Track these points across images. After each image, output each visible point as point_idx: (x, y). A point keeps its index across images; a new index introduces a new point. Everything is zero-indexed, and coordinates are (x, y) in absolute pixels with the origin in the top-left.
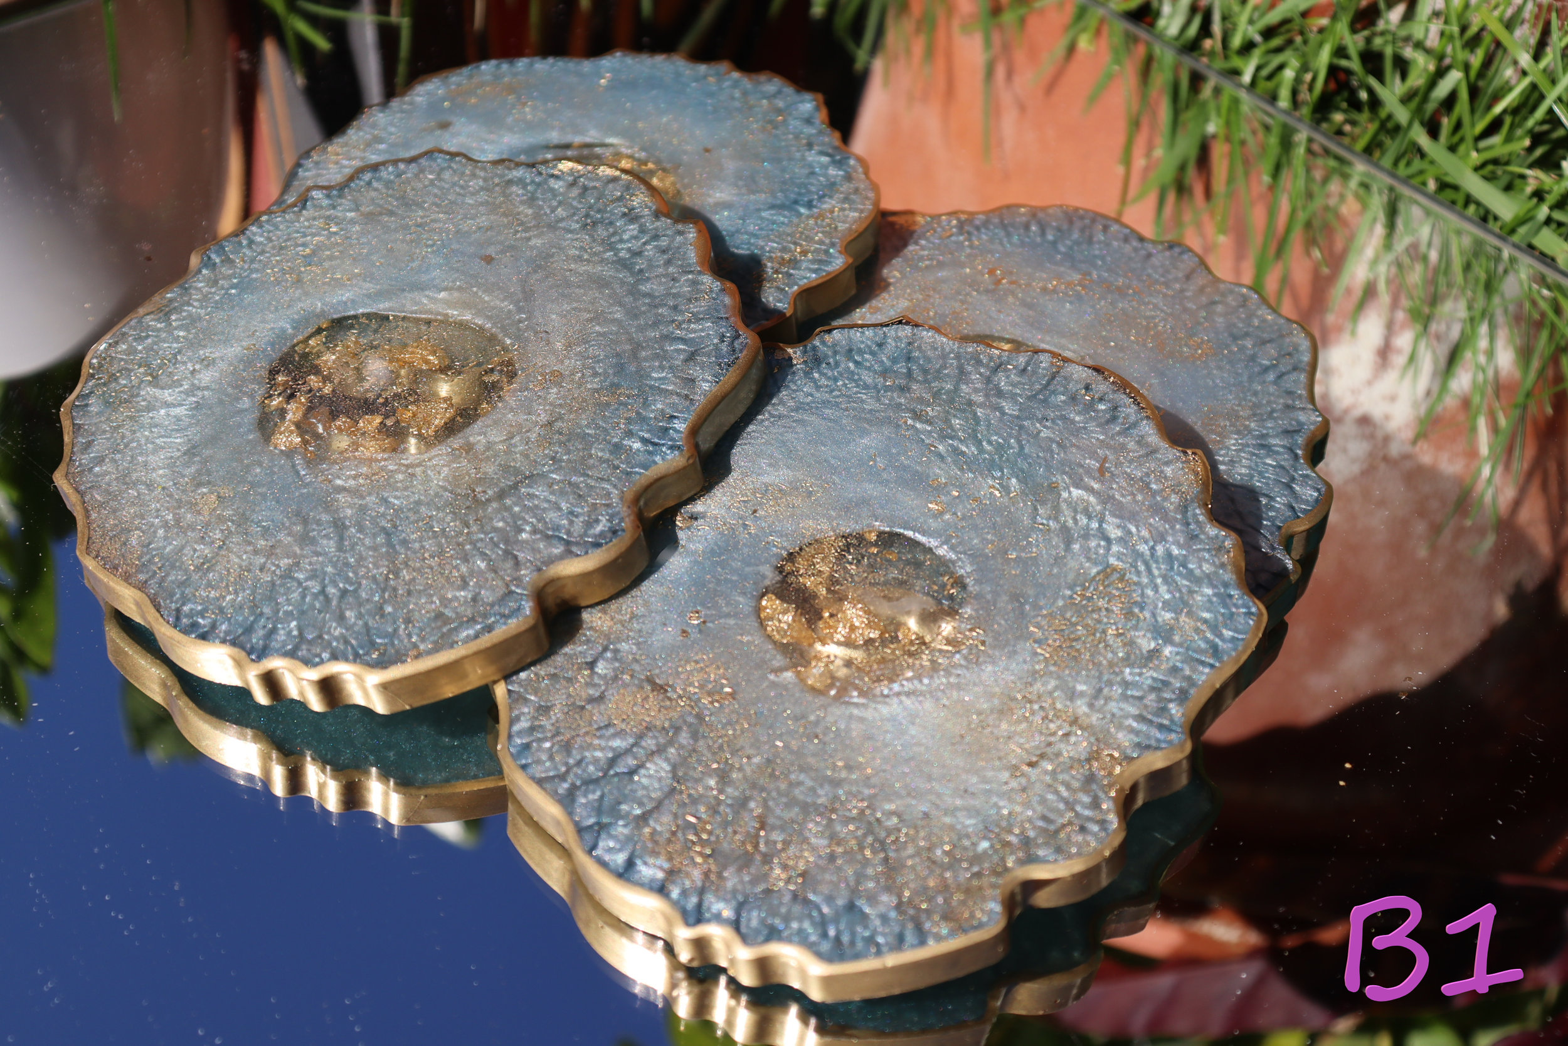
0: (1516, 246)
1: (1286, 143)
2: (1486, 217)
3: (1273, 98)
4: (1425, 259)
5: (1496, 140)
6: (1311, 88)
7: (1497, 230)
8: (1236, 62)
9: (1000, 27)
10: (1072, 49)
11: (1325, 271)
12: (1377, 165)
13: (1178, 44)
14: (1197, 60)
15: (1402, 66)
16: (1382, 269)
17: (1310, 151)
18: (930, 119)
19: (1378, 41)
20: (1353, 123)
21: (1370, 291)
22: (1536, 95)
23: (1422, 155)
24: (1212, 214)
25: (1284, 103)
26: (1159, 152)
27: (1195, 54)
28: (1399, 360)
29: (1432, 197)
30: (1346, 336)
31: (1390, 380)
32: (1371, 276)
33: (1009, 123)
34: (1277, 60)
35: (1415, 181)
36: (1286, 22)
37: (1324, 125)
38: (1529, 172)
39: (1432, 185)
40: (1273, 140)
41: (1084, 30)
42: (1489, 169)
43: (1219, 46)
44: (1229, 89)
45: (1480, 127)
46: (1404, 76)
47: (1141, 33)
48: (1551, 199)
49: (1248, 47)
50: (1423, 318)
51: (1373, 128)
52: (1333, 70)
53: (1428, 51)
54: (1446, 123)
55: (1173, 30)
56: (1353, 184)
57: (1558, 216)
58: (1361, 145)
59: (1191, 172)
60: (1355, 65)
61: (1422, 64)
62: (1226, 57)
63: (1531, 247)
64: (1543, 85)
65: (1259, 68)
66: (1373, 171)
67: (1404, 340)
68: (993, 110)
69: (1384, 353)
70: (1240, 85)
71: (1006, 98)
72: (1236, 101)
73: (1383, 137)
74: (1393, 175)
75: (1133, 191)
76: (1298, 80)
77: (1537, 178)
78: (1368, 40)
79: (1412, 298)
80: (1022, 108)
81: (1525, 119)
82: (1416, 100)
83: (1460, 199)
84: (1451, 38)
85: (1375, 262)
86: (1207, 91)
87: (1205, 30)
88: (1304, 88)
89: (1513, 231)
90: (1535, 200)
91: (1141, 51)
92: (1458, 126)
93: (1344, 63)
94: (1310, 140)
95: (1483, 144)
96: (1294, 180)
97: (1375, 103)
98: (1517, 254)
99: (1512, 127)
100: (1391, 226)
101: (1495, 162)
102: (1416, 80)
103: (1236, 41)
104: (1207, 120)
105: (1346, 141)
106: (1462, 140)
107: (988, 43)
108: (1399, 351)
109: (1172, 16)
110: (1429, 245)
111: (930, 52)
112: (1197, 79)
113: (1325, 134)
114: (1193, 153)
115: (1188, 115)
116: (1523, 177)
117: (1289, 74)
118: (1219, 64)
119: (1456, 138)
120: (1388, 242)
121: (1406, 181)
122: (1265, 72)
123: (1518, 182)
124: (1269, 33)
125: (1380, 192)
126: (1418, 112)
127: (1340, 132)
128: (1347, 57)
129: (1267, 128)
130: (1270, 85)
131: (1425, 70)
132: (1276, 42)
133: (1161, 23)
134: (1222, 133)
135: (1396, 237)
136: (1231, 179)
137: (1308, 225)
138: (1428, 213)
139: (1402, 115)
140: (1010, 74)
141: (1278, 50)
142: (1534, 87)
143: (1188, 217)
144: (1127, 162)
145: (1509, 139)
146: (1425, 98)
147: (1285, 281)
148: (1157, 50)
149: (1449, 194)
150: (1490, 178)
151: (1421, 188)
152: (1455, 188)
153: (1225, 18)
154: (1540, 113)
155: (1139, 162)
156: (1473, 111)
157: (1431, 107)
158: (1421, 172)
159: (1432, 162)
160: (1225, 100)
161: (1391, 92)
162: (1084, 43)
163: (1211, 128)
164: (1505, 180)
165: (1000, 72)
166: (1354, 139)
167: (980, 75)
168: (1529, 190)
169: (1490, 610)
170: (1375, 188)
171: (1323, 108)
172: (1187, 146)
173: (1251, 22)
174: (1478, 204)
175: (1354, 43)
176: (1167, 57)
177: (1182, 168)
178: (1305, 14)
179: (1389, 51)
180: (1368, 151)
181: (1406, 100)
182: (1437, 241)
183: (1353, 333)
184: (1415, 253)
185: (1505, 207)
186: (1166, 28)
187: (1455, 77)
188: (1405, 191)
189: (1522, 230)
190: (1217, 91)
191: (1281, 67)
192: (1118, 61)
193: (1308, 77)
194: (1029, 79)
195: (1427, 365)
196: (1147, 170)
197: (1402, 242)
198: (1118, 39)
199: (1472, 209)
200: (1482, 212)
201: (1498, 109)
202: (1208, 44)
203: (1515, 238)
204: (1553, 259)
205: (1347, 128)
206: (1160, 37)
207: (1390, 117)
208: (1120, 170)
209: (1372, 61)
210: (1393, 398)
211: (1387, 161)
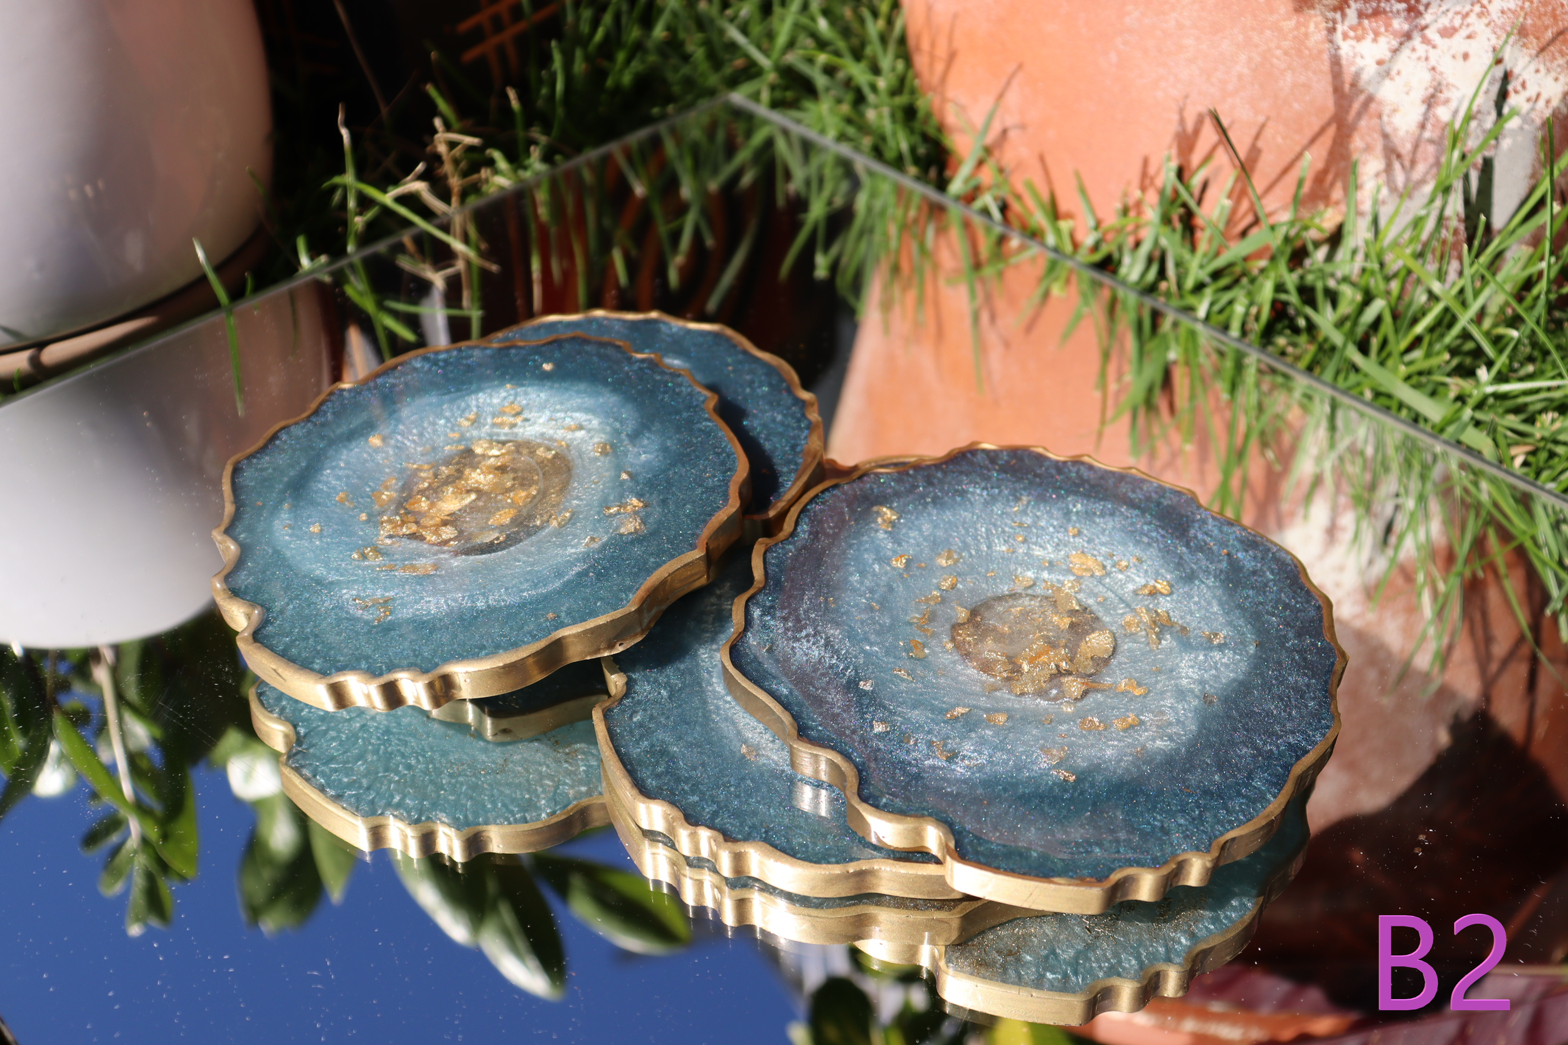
0: (1446, 442)
1: (1239, 367)
2: (1416, 419)
3: (1226, 328)
4: (1362, 453)
5: (1417, 354)
6: (1257, 318)
7: (1428, 428)
8: (1191, 300)
9: (983, 281)
10: (1046, 295)
11: (1278, 468)
12: (1318, 379)
13: (1139, 288)
14: (1156, 300)
15: (1333, 297)
16: (1328, 465)
17: (1260, 372)
18: (924, 357)
19: (1310, 278)
20: (1294, 345)
21: (1317, 481)
22: (1448, 318)
23: (1356, 369)
24: (1178, 428)
25: (1235, 332)
26: (1128, 377)
27: (1154, 295)
28: (1346, 536)
29: (1368, 404)
30: (1299, 519)
31: (1339, 552)
32: (1318, 470)
33: (995, 356)
34: (1226, 297)
35: (1354, 392)
36: (1231, 265)
37: (1270, 349)
38: (1448, 380)
39: (1368, 395)
40: (1229, 364)
41: (1056, 279)
42: (1417, 379)
43: (1174, 288)
44: (1185, 322)
45: (1404, 344)
46: (1334, 304)
47: (1105, 279)
48: (1472, 402)
49: (1199, 287)
50: (1364, 502)
51: (1312, 349)
52: (1275, 303)
53: (1354, 284)
54: (1375, 342)
55: (1134, 276)
56: (1297, 394)
57: (1480, 416)
58: (1303, 364)
59: (1157, 392)
60: (1293, 298)
61: (1350, 296)
62: (1181, 296)
63: (1459, 442)
64: (1456, 308)
65: (1212, 304)
66: (1315, 384)
67: (1347, 520)
68: (981, 347)
69: (1332, 531)
70: (1196, 320)
71: (992, 337)
72: (1192, 334)
73: (1320, 355)
74: (1334, 387)
75: (1110, 413)
76: (1247, 314)
77: (1457, 385)
78: (1302, 278)
79: (1353, 486)
80: (1007, 344)
81: (1442, 336)
82: (1348, 325)
83: (1394, 405)
84: (1373, 273)
85: (1319, 459)
86: (1166, 325)
87: (1162, 274)
88: (1251, 319)
89: (1442, 430)
90: (1459, 404)
91: (1106, 294)
92: (1384, 343)
93: (1283, 297)
94: (1259, 361)
95: (1408, 358)
96: (1248, 395)
97: (1311, 328)
98: (1449, 449)
99: (1430, 345)
100: (1332, 427)
101: (1420, 373)
102: (1345, 308)
103: (1189, 283)
104: (1167, 348)
105: (1289, 360)
106: (1389, 355)
107: (973, 294)
108: (1343, 529)
109: (1132, 265)
110: (1366, 441)
111: (921, 300)
112: (1156, 316)
113: (1270, 355)
114: (1158, 377)
115: (1151, 346)
116: (1444, 384)
117: (1239, 309)
118: (1175, 302)
119: (1384, 354)
120: (1332, 444)
121: (1346, 392)
122: (1216, 308)
123: (1441, 389)
124: (1216, 275)
125: (1322, 401)
126: (1350, 334)
127: (1283, 353)
128: (1286, 292)
129: (1222, 354)
130: (1222, 318)
131: (1353, 300)
132: (1224, 281)
133: (1123, 270)
134: (1181, 359)
135: (1338, 435)
136: (1192, 397)
137: (1263, 433)
138: (1362, 415)
139: (1337, 338)
140: (993, 318)
141: (1228, 288)
142: (1447, 310)
143: (1156, 430)
144: (1103, 386)
145: (1428, 355)
146: (1355, 323)
147: (1245, 483)
148: (1121, 293)
149: (1383, 401)
150: (1417, 386)
151: (1359, 397)
152: (1389, 396)
153: (1178, 264)
154: (1456, 330)
155: (1113, 387)
156: (1397, 331)
157: (1360, 330)
158: (1358, 384)
159: (1366, 375)
160: (1182, 331)
161: (1325, 319)
162: (1057, 290)
163: (1172, 355)
164: (1430, 388)
165: (985, 317)
166: (1298, 358)
167: (968, 322)
168: (1452, 395)
169: (1434, 740)
170: (1317, 399)
171: (1268, 334)
172: (1152, 372)
173: (1202, 267)
174: (1410, 409)
175: (1291, 280)
176: (1131, 299)
177: (1150, 390)
178: (1246, 259)
179: (1319, 286)
180: (1310, 369)
181: (1339, 324)
182: (1371, 439)
183: (1306, 517)
184: (1355, 451)
185: (1434, 410)
186: (1127, 275)
187: (1378, 306)
188: (1344, 400)
189: (1451, 429)
190: (1175, 325)
191: (1231, 303)
192: (1087, 303)
193: (1254, 310)
194: (1011, 321)
195: (1369, 538)
196: (1118, 393)
197: (1343, 444)
198: (1085, 286)
199: (1404, 413)
200: (1413, 415)
201: (1419, 329)
202: (1163, 285)
203: (1445, 436)
204: (1479, 452)
205: (1290, 350)
206: (1124, 283)
207: (1326, 340)
208: (1097, 394)
209: (1307, 294)
210: (1341, 569)
211: (1328, 375)
